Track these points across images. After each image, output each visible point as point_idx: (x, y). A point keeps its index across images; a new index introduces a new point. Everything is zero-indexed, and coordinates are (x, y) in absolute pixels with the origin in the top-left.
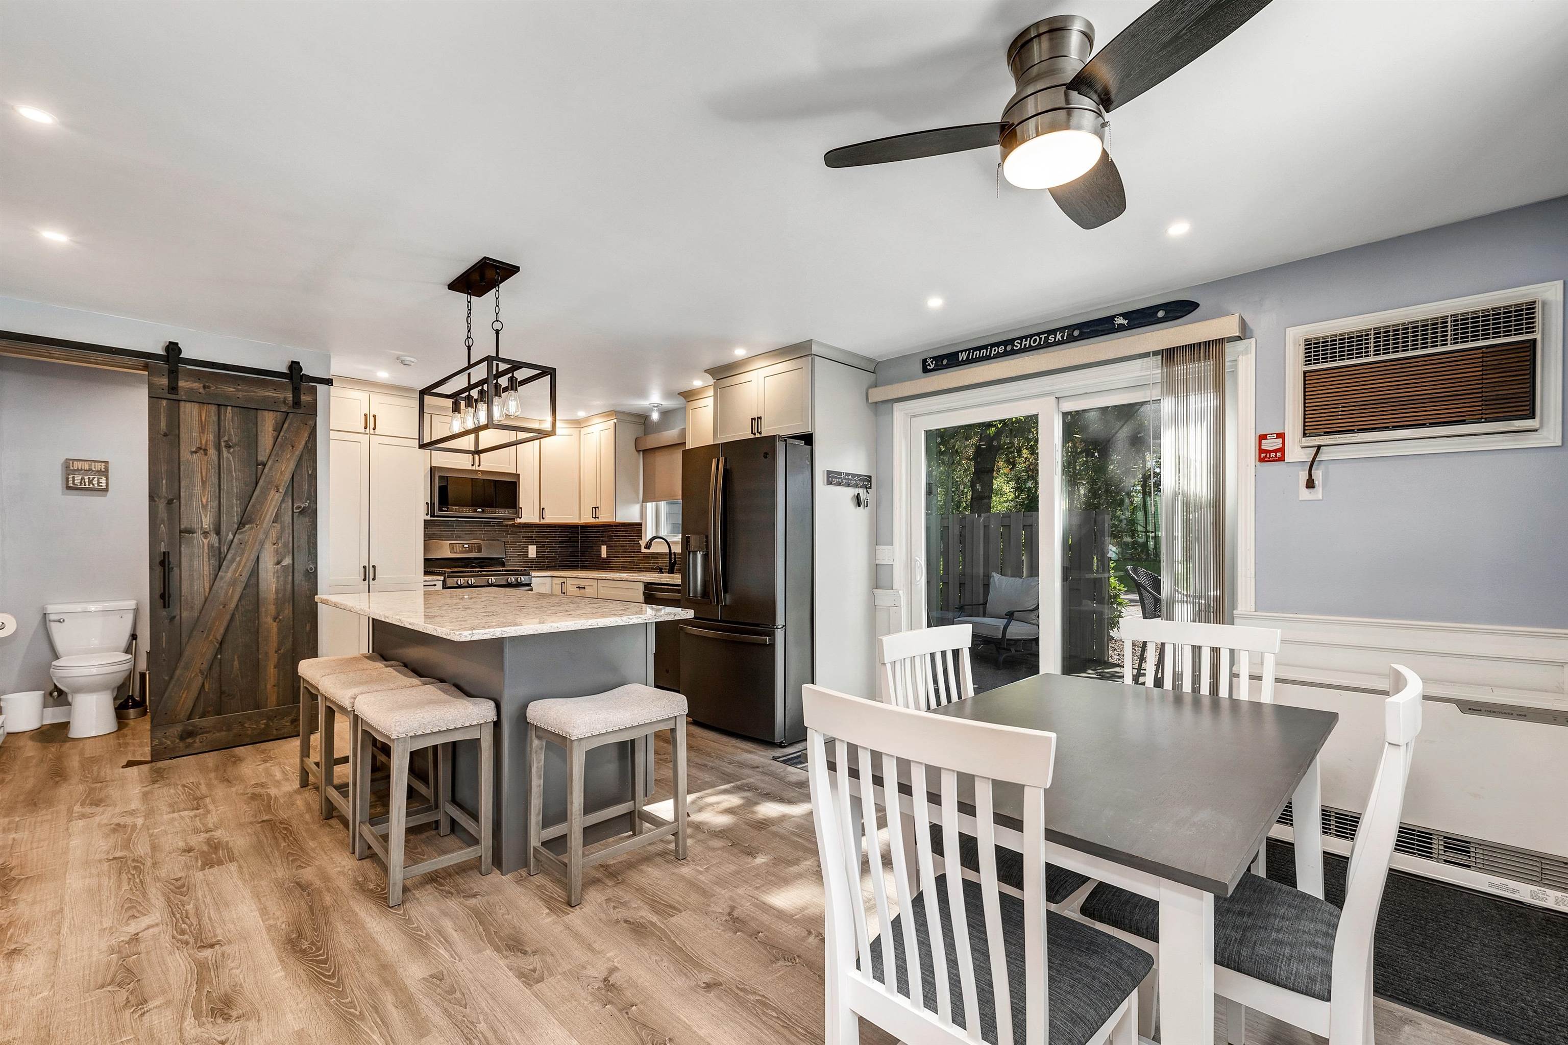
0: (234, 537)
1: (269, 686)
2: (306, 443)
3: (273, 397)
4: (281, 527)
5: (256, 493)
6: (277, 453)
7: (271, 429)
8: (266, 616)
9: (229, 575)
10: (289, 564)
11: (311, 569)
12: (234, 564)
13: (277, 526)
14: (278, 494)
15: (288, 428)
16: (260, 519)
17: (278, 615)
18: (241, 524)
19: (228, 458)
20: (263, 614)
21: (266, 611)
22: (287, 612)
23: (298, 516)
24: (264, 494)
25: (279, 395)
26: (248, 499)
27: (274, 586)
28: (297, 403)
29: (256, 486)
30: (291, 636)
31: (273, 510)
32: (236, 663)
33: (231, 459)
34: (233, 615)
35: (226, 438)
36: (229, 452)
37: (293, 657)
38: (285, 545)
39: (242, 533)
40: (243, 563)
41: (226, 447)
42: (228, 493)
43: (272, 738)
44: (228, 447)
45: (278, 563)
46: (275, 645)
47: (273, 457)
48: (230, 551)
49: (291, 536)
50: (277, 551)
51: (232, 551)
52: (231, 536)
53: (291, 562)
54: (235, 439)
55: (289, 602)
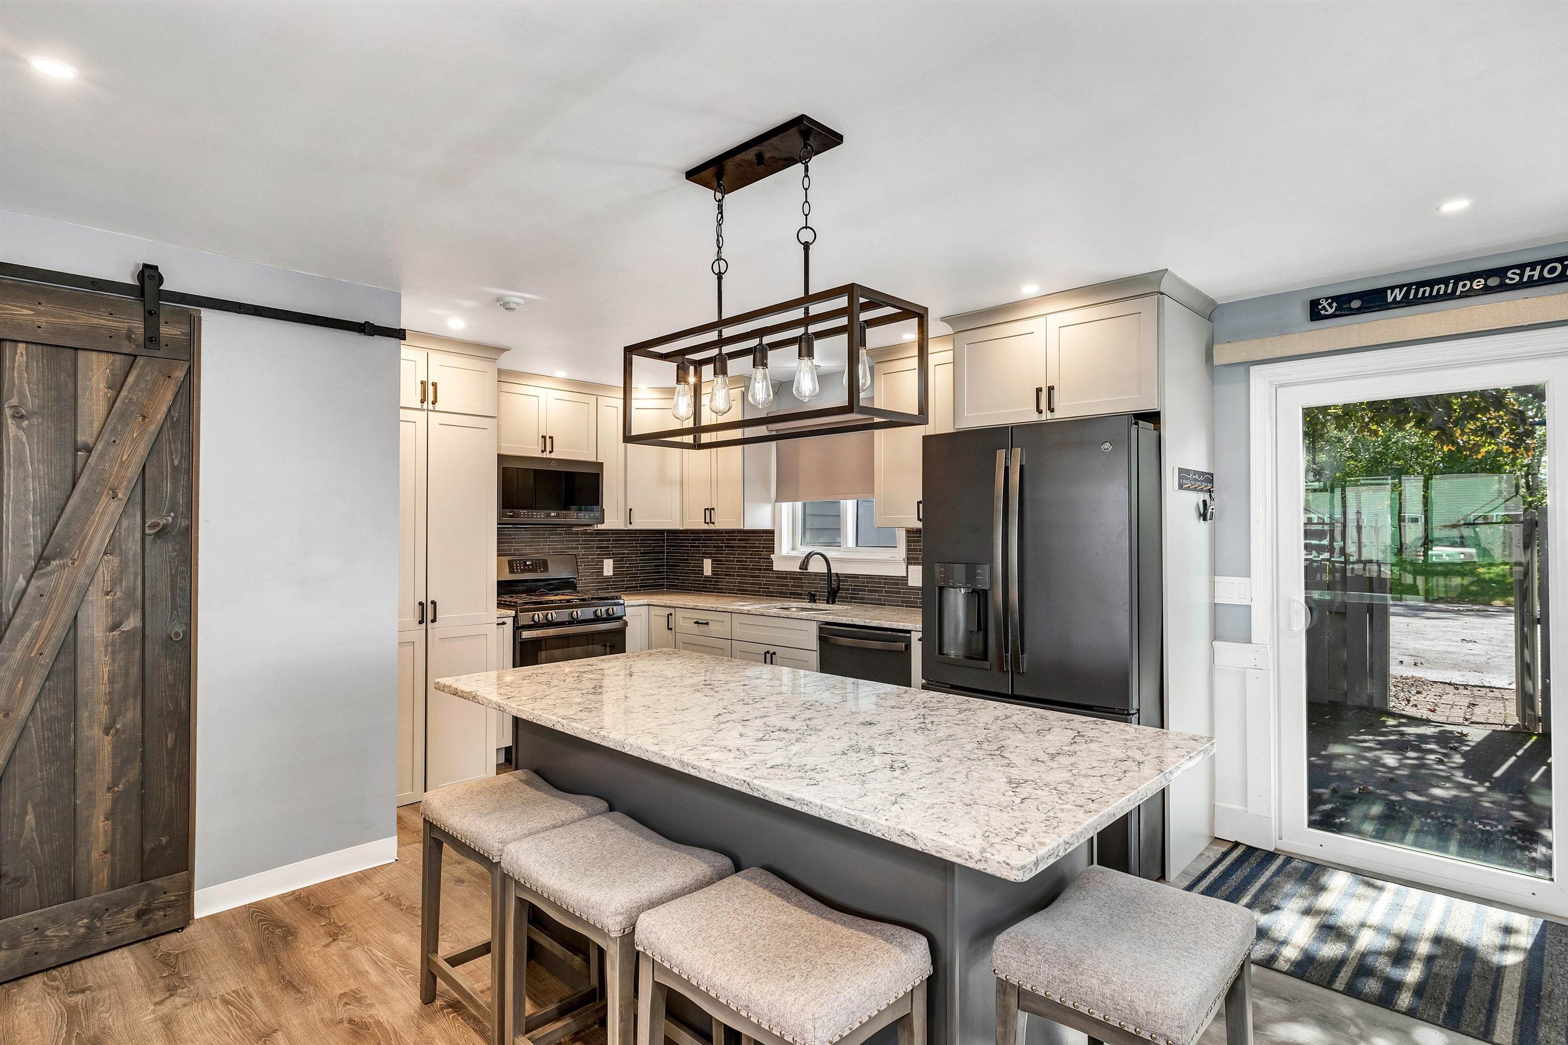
0: (28, 582)
1: (95, 855)
2: (169, 410)
3: (108, 328)
4: (121, 562)
5: (72, 502)
6: (115, 428)
7: (102, 386)
8: (91, 727)
9: (18, 654)
10: (134, 629)
11: (177, 634)
12: (29, 634)
13: (114, 560)
14: (114, 503)
15: (137, 382)
16: (80, 549)
17: (114, 721)
18: (42, 560)
19: (16, 437)
20: (85, 723)
21: (91, 716)
22: (129, 715)
23: (154, 541)
24: (90, 501)
25: (121, 324)
26: (56, 513)
27: (106, 670)
28: (152, 340)
29: (74, 487)
30: (138, 758)
31: (106, 532)
32: (30, 817)
33: (24, 439)
34: (25, 728)
35: (14, 401)
36: (19, 427)
37: (143, 795)
38: (129, 595)
39: (44, 575)
40: (44, 633)
41: (13, 417)
42: (16, 502)
43: (98, 950)
44: (19, 417)
45: (114, 627)
46: (108, 777)
47: (106, 436)
48: (19, 610)
49: (140, 578)
50: (113, 605)
51: (23, 611)
52: (21, 582)
53: (139, 624)
54: (31, 403)
55: (135, 696)
